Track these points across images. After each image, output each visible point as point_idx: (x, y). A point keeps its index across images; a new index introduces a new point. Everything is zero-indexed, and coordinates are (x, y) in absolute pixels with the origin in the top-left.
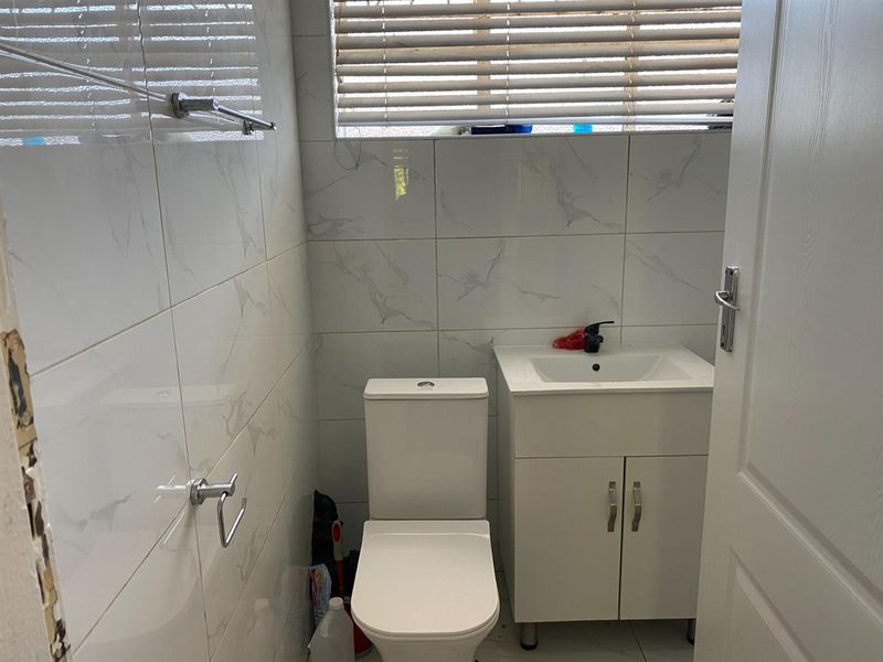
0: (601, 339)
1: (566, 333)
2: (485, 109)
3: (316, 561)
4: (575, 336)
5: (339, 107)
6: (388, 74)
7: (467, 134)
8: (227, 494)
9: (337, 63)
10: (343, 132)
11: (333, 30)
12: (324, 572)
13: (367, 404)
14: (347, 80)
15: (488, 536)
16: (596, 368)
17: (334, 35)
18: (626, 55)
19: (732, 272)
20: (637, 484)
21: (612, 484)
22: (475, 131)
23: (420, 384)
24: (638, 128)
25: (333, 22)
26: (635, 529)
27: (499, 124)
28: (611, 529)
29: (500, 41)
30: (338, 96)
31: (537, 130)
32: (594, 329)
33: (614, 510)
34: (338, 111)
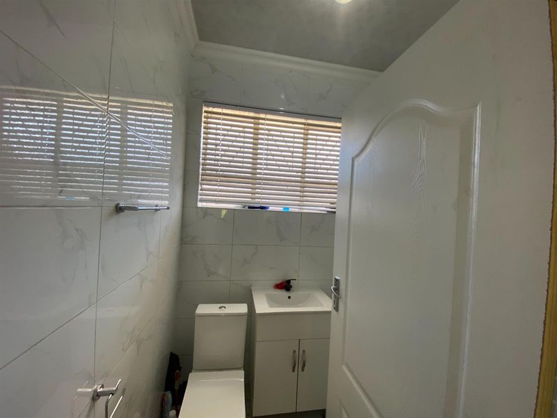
0: (291, 287)
1: (279, 282)
2: (253, 201)
3: (166, 390)
4: (282, 284)
5: (200, 195)
6: (220, 186)
7: (247, 208)
8: (113, 394)
9: (202, 180)
10: (200, 204)
11: (201, 169)
12: (169, 395)
13: (196, 318)
14: (204, 186)
15: (243, 380)
16: (289, 297)
17: (201, 171)
18: (301, 187)
19: (337, 280)
20: (304, 351)
21: (294, 351)
22: (249, 207)
23: (220, 308)
24: (305, 211)
25: (201, 167)
26: (303, 370)
27: (258, 205)
28: (293, 371)
29: (260, 179)
30: (200, 192)
31: (271, 208)
32: (289, 282)
33: (295, 362)
34: (199, 197)
